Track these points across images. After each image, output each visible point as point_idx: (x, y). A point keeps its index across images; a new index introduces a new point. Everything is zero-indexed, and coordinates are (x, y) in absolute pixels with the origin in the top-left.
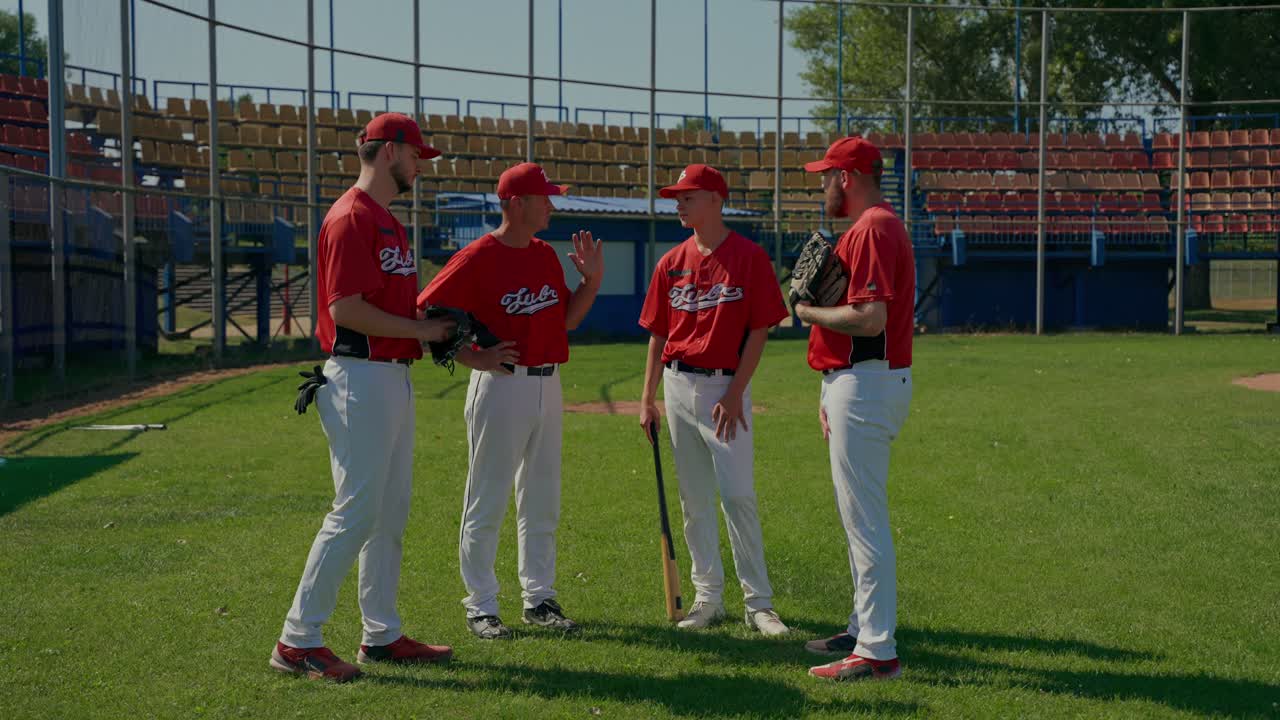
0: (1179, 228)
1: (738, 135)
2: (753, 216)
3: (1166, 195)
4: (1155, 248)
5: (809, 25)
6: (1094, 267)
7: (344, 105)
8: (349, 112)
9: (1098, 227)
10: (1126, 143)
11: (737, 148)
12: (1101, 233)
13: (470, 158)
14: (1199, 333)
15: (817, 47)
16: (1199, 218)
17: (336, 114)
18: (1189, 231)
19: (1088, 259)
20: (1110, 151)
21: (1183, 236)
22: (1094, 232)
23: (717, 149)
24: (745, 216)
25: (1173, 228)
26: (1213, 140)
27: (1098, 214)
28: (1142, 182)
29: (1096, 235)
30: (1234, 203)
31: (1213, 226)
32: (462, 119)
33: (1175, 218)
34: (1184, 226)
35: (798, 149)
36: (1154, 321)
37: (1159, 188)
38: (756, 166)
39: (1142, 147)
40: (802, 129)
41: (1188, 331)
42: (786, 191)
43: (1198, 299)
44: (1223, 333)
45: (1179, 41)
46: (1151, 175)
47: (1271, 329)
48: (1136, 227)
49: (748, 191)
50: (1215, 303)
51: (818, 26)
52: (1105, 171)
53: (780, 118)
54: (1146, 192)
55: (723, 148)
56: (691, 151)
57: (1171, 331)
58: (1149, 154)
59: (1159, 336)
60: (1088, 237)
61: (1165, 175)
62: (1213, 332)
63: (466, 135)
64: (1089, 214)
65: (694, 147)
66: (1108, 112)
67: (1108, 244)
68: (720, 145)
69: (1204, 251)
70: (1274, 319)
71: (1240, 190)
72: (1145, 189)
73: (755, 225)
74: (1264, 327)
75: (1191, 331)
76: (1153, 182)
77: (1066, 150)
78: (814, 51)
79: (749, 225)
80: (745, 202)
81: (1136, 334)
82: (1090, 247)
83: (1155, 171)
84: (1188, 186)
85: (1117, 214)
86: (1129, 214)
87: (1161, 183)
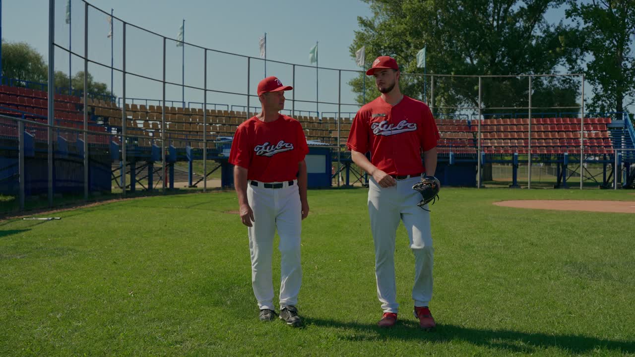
0: (479, 151)
1: (328, 119)
2: (330, 145)
3: (475, 140)
4: (472, 158)
5: (358, 84)
6: (450, 165)
7: (187, 106)
8: (188, 109)
9: (452, 151)
10: (462, 123)
11: (328, 123)
12: (453, 153)
13: (231, 125)
14: (487, 188)
15: (360, 92)
16: (486, 148)
17: (184, 110)
18: (482, 152)
19: (449, 162)
20: (457, 125)
21: (480, 154)
22: (450, 153)
23: (321, 123)
24: (327, 145)
25: (477, 151)
26: (491, 122)
27: (452, 147)
28: (467, 136)
29: (451, 153)
30: (497, 143)
31: (491, 151)
32: (229, 112)
33: (477, 148)
34: (481, 151)
35: (349, 123)
36: (471, 184)
37: (473, 138)
38: (334, 129)
39: (467, 124)
40: (351, 117)
41: (482, 187)
42: (341, 138)
43: (487, 178)
44: (495, 188)
45: (478, 90)
46: (470, 133)
47: (510, 186)
48: (465, 151)
49: (331, 137)
50: (493, 179)
51: (361, 84)
52: (455, 132)
53: (340, 113)
54: (469, 139)
55: (323, 123)
56: (311, 124)
57: (476, 187)
58: (470, 126)
59: (473, 188)
60: (448, 154)
61: (475, 133)
62: (492, 188)
63: (230, 117)
64: (449, 147)
65: (313, 122)
66: (457, 113)
67: (455, 157)
68: (322, 122)
69: (489, 160)
70: (512, 184)
71: (500, 139)
72: (468, 138)
73: (331, 149)
74: (508, 186)
75: (484, 187)
76: (471, 136)
77: (442, 125)
78: (359, 93)
79: (329, 149)
80: (329, 141)
81: (465, 188)
82: (449, 158)
83: (472, 132)
84: (482, 137)
85: (458, 147)
86: (463, 147)
87: (474, 136)
